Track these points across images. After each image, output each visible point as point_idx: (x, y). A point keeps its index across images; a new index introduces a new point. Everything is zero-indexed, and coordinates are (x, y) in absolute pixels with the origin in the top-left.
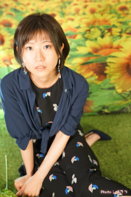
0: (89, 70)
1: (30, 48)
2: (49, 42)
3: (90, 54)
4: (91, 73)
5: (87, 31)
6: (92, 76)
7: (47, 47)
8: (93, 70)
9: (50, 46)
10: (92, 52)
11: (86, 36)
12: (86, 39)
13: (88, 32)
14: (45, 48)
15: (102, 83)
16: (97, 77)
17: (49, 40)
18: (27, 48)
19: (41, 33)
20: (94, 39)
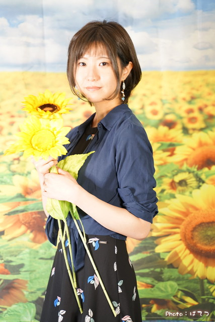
0: (18, 223)
1: (84, 64)
2: (106, 58)
3: (20, 196)
4: (23, 228)
5: (15, 159)
6: (24, 233)
7: (104, 64)
8: (24, 224)
9: (107, 63)
10: (23, 195)
11: (13, 167)
12: (14, 173)
13: (16, 162)
14: (102, 64)
15: (41, 248)
16: (31, 235)
17: (106, 56)
18: (80, 63)
19: (96, 47)
20: (26, 172)
